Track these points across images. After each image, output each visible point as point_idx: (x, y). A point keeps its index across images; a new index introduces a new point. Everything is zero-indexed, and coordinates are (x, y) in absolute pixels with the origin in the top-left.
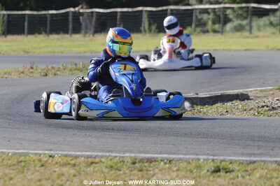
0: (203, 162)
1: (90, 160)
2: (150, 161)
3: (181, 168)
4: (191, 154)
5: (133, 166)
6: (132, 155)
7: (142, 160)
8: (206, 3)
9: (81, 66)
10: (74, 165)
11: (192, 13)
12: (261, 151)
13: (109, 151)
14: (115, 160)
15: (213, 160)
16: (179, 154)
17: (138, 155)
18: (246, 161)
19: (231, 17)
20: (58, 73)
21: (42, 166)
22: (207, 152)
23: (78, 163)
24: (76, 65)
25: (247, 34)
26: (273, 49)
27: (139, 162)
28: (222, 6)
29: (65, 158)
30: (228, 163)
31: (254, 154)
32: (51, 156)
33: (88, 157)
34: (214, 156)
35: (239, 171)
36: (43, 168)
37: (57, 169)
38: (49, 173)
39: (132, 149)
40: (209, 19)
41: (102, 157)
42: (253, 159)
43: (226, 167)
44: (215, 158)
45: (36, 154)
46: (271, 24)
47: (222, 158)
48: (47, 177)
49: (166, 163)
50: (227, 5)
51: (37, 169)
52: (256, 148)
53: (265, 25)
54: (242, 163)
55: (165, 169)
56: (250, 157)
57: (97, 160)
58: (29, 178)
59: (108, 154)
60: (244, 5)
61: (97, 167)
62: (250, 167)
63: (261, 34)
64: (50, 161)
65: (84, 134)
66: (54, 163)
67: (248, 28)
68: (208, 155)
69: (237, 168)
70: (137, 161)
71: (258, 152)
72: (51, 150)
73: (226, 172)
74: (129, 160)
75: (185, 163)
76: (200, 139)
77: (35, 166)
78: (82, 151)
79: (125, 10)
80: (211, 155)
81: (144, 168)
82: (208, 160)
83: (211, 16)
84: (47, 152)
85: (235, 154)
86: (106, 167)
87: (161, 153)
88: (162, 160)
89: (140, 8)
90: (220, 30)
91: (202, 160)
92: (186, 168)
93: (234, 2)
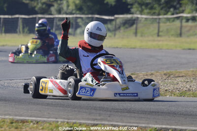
0: (61, 123)
2: (23, 122)
3: (45, 128)
4: (52, 118)
5: (10, 124)
6: (11, 117)
7: (17, 121)
8: (63, 14)
11: (53, 20)
12: (102, 117)
15: (68, 123)
16: (44, 118)
17: (15, 117)
18: (91, 124)
19: (80, 24)
22: (63, 117)
28: (75, 16)
30: (78, 125)
31: (96, 119)
34: (68, 119)
39: (10, 113)
42: (96, 122)
44: (69, 121)
46: (109, 30)
47: (74, 121)
50: (78, 16)
52: (98, 115)
54: (88, 125)
55: (34, 128)
60: (90, 16)
68: (64, 118)
70: (14, 121)
71: (99, 118)
74: (9, 121)
75: (48, 124)
76: (58, 108)
79: (6, 16)
80: (66, 119)
81: (19, 127)
82: (64, 122)
85: (83, 119)
87: (31, 116)
88: (32, 122)
89: (17, 16)
90: (73, 33)
91: (60, 122)
92: (48, 127)
93: (83, 14)
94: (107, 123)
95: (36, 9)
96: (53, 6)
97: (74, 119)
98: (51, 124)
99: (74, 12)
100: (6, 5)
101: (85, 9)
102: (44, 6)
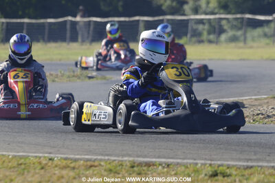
0: (201, 167)
1: (89, 163)
2: (148, 165)
3: (179, 172)
4: (189, 159)
5: (132, 169)
6: (131, 159)
7: (140, 164)
8: (201, 14)
9: (79, 73)
10: (74, 168)
11: (188, 23)
12: (258, 156)
13: (108, 155)
14: (114, 164)
15: (211, 165)
16: (177, 158)
17: (136, 159)
18: (243, 166)
19: (225, 27)
20: (56, 79)
21: (42, 168)
22: (204, 157)
23: (77, 167)
24: (74, 72)
25: (241, 44)
26: (267, 60)
27: (138, 166)
28: (217, 16)
29: (65, 162)
30: (225, 168)
31: (251, 160)
32: (50, 159)
33: (88, 160)
34: (211, 160)
35: (236, 175)
36: (43, 171)
37: (57, 172)
38: (49, 175)
39: (130, 153)
40: (204, 29)
41: (101, 160)
42: (250, 164)
43: (223, 172)
44: (213, 162)
45: (36, 157)
46: (266, 35)
47: (219, 163)
48: (47, 179)
49: (164, 167)
50: (223, 16)
51: (37, 171)
52: (253, 153)
53: (259, 36)
54: (239, 168)
55: (163, 173)
56: (247, 162)
57: (96, 163)
58: (30, 179)
59: (106, 158)
60: (239, 16)
61: (96, 170)
62: (247, 172)
63: (255, 45)
64: (50, 164)
65: (82, 138)
66: (54, 165)
67: (242, 38)
68: (206, 159)
69: (234, 172)
70: (136, 165)
71: (254, 157)
72: (50, 153)
73: (224, 177)
74: (128, 164)
75: (183, 168)
76: (198, 145)
77: (35, 169)
78: (81, 155)
79: (122, 19)
80: (209, 160)
81: (143, 172)
82: (205, 164)
83: (206, 27)
84: (46, 155)
85: (233, 159)
86: (105, 170)
87: (159, 157)
88: (160, 165)
89: (137, 18)
90: (215, 40)
91: (200, 165)
92: (184, 172)
93: (229, 13)
94: (265, 164)
95: (164, 8)
96: (187, 3)
97: (219, 160)
98: (187, 167)
99: (216, 11)
100: (121, 3)
101: (231, 6)
102: (174, 4)
